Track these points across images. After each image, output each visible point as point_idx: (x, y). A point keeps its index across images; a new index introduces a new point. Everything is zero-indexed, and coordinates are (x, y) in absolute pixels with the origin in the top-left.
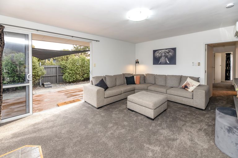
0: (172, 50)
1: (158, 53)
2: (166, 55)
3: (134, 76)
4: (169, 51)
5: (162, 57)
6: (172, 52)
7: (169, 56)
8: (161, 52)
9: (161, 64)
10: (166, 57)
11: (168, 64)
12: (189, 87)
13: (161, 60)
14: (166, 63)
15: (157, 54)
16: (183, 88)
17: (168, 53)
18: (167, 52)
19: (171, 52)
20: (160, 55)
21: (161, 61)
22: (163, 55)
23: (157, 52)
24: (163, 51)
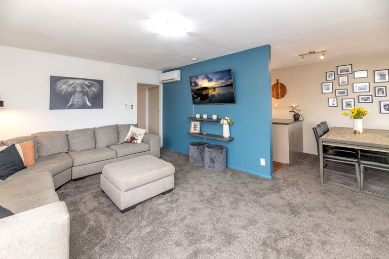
0: (96, 84)
1: (64, 84)
2: (84, 90)
3: (14, 145)
4: (92, 85)
5: (74, 94)
6: (96, 87)
7: (91, 94)
8: (73, 84)
9: (72, 107)
10: (85, 94)
11: (89, 107)
12: (137, 138)
13: (73, 100)
14: (84, 106)
15: (63, 87)
16: (128, 142)
17: (89, 87)
18: (86, 85)
19: (94, 87)
20: (69, 90)
21: (73, 102)
22: (79, 89)
23: (63, 81)
24: (79, 82)
